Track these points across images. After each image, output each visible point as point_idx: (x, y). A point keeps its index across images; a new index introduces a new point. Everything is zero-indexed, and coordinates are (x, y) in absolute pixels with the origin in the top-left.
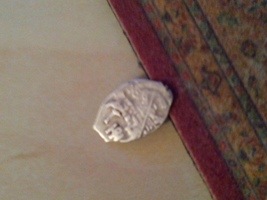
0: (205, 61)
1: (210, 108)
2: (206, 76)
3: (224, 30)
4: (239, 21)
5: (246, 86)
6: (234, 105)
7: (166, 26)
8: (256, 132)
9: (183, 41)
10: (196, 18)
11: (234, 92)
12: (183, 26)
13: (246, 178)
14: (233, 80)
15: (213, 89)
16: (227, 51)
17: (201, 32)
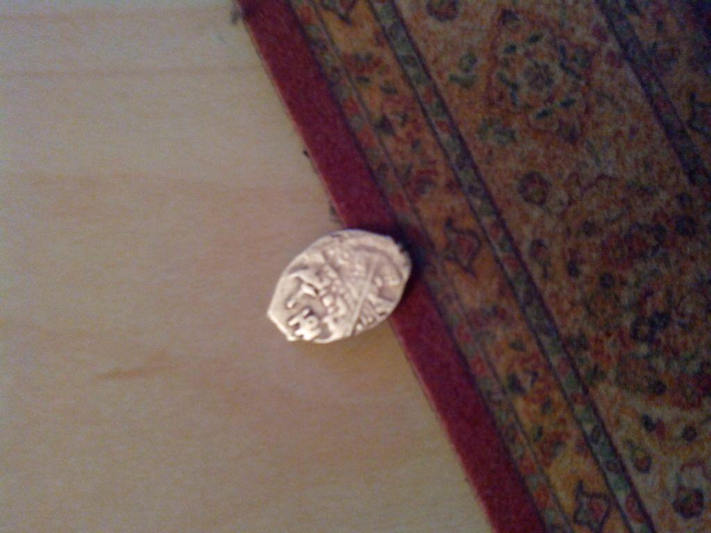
0: (453, 210)
1: (457, 297)
2: (453, 236)
3: (490, 153)
4: (518, 136)
5: (526, 257)
6: (501, 293)
7: (382, 143)
8: (539, 343)
9: (414, 171)
10: (438, 130)
11: (502, 267)
12: (415, 144)
13: (517, 427)
14: (502, 246)
15: (465, 262)
16: (494, 192)
17: (447, 156)
